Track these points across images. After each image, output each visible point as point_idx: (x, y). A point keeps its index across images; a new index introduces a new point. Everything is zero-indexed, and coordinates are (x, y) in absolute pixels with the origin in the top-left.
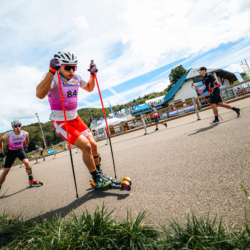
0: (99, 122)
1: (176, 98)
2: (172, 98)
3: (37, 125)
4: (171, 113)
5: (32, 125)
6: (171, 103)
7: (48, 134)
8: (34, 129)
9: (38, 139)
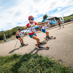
7: (6, 34)
8: (2, 33)
9: (3, 36)
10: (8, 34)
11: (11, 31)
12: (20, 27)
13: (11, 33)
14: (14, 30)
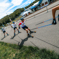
0: (23, 13)
1: (42, 3)
2: (41, 3)
3: (7, 16)
4: (41, 8)
5: (6, 16)
6: (41, 4)
7: (11, 18)
8: (7, 17)
9: (9, 19)
10: (12, 17)
11: (14, 14)
12: (20, 9)
13: (14, 15)
14: (16, 13)
